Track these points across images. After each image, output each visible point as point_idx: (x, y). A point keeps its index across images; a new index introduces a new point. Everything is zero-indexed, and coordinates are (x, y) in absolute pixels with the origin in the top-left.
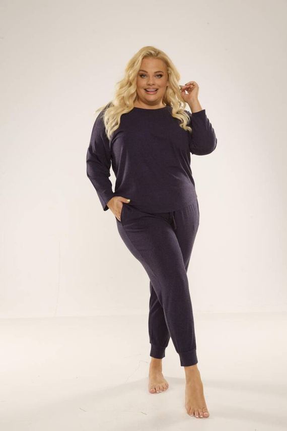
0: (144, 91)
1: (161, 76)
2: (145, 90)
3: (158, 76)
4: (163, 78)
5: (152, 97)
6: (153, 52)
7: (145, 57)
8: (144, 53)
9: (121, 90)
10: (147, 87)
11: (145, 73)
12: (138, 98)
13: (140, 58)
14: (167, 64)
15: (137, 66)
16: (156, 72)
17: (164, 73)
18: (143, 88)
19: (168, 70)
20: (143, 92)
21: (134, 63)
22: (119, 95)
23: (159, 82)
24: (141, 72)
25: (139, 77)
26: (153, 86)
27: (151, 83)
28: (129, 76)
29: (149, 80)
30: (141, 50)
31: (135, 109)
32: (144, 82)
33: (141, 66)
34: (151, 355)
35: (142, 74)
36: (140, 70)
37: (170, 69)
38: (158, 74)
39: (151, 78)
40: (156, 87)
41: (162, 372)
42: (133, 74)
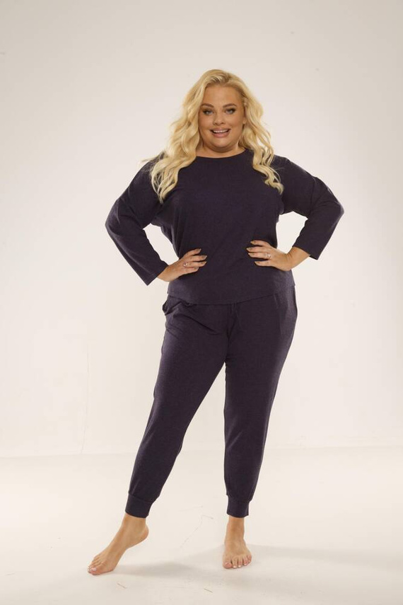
0: (211, 133)
1: (233, 110)
2: (212, 131)
3: (229, 110)
4: (236, 113)
5: (222, 142)
6: (220, 78)
7: (209, 86)
8: (207, 80)
9: (178, 133)
10: (214, 127)
11: (210, 108)
12: (203, 143)
13: (202, 88)
14: (242, 93)
15: (199, 99)
16: (226, 106)
17: (239, 107)
18: (208, 129)
19: (243, 102)
20: (208, 134)
21: (195, 94)
22: (174, 141)
23: (230, 119)
24: (205, 107)
25: (202, 113)
26: (222, 126)
27: (219, 121)
28: (187, 114)
29: (215, 118)
30: (205, 75)
31: (198, 159)
32: (209, 121)
33: (203, 99)
34: (229, 512)
35: (206, 110)
36: (203, 105)
37: (245, 99)
38: (229, 107)
39: (219, 115)
40: (226, 126)
41: (244, 538)
42: (192, 110)
